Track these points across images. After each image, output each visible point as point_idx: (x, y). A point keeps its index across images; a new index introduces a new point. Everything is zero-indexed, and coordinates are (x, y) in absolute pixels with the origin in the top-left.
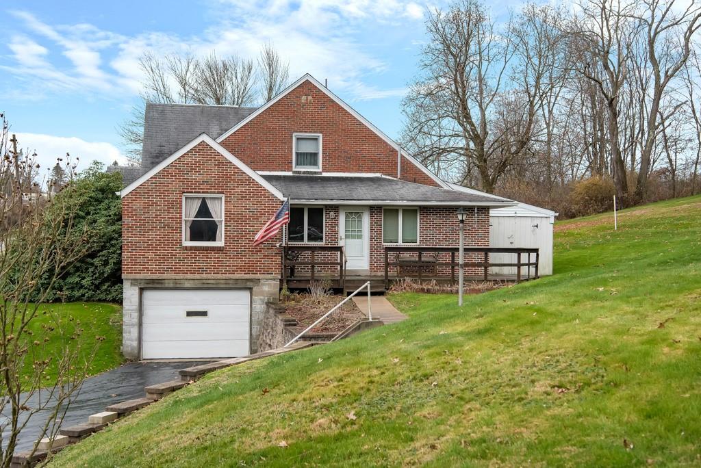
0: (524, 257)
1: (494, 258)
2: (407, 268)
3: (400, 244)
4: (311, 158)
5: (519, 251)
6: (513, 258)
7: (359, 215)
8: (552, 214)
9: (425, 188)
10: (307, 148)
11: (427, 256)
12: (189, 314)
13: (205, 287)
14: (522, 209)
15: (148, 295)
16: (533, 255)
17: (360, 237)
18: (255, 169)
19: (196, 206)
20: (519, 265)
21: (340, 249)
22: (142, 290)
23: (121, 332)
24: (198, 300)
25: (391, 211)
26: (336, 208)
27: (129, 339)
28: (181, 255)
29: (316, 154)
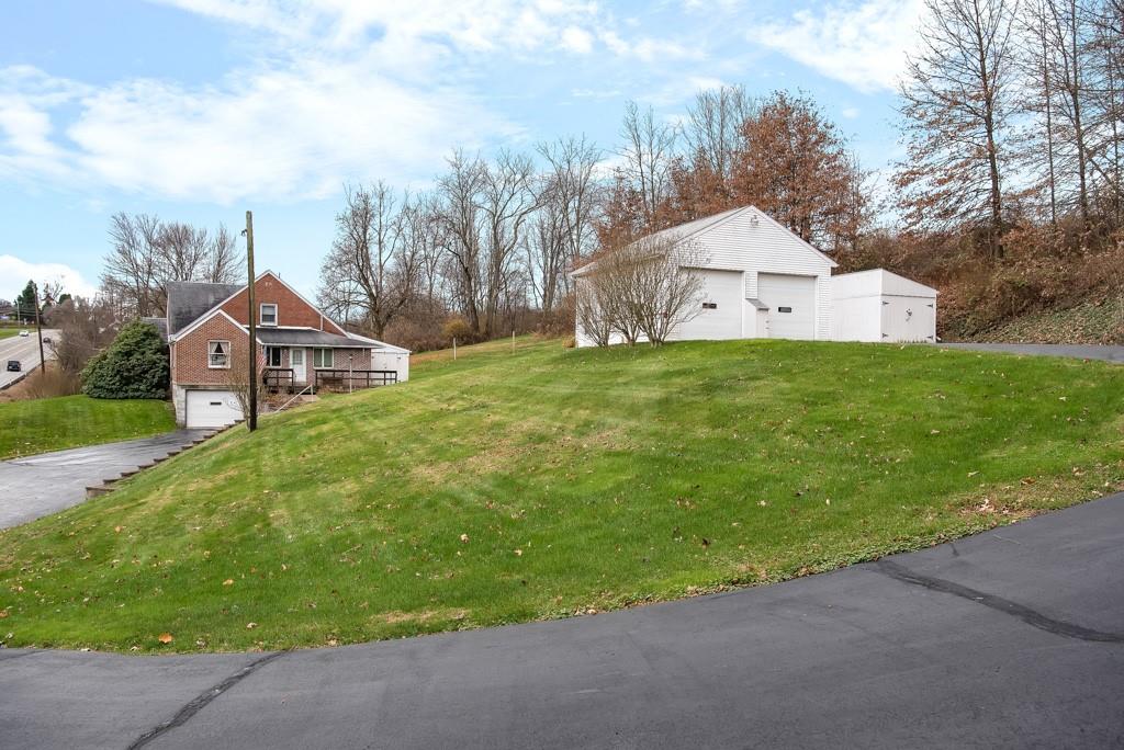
0: (388, 375)
1: (374, 375)
2: (326, 381)
3: (323, 368)
4: (271, 318)
5: (385, 372)
6: (382, 375)
7: (301, 352)
8: (408, 351)
9: (336, 337)
10: (268, 312)
11: (338, 375)
12: (212, 404)
13: (219, 390)
14: (390, 348)
15: (190, 393)
16: (394, 375)
17: (301, 364)
18: (242, 323)
19: (215, 347)
20: (385, 379)
21: (292, 370)
22: (187, 391)
23: (175, 414)
24: (216, 397)
25: (318, 350)
26: (288, 348)
27: (180, 416)
28: (208, 373)
29: (273, 316)
